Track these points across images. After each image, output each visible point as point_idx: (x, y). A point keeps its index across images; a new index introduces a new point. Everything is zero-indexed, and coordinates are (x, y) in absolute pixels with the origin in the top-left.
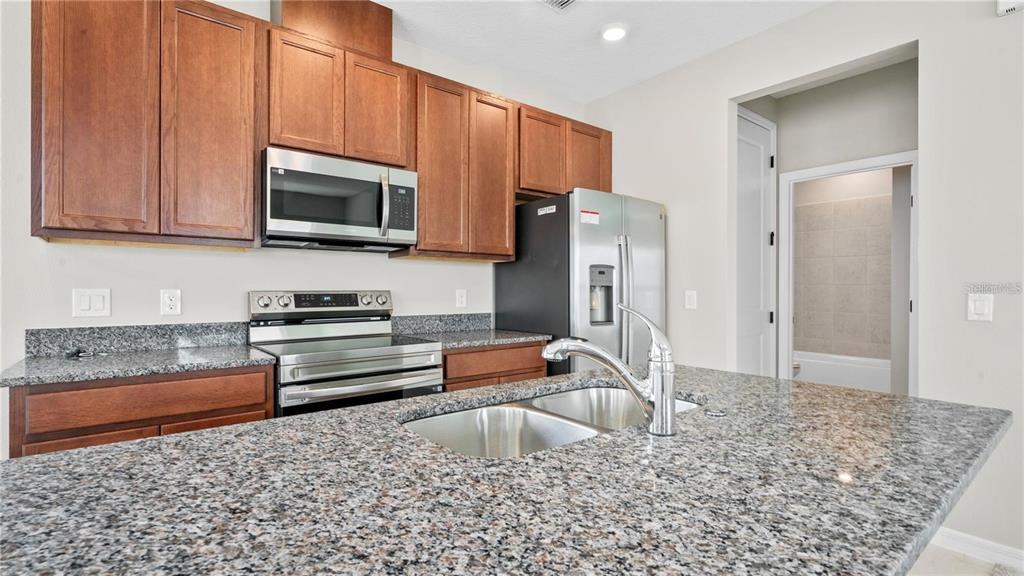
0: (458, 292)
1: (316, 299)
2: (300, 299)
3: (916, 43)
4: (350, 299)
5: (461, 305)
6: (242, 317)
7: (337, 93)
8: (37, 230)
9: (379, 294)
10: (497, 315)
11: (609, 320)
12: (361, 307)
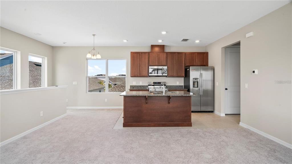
0: (177, 82)
1: (156, 83)
2: (154, 83)
3: (240, 41)
4: (160, 83)
5: (178, 84)
6: (148, 85)
7: (157, 58)
8: (131, 77)
9: (164, 82)
10: (184, 86)
11: (198, 87)
12: (161, 84)
